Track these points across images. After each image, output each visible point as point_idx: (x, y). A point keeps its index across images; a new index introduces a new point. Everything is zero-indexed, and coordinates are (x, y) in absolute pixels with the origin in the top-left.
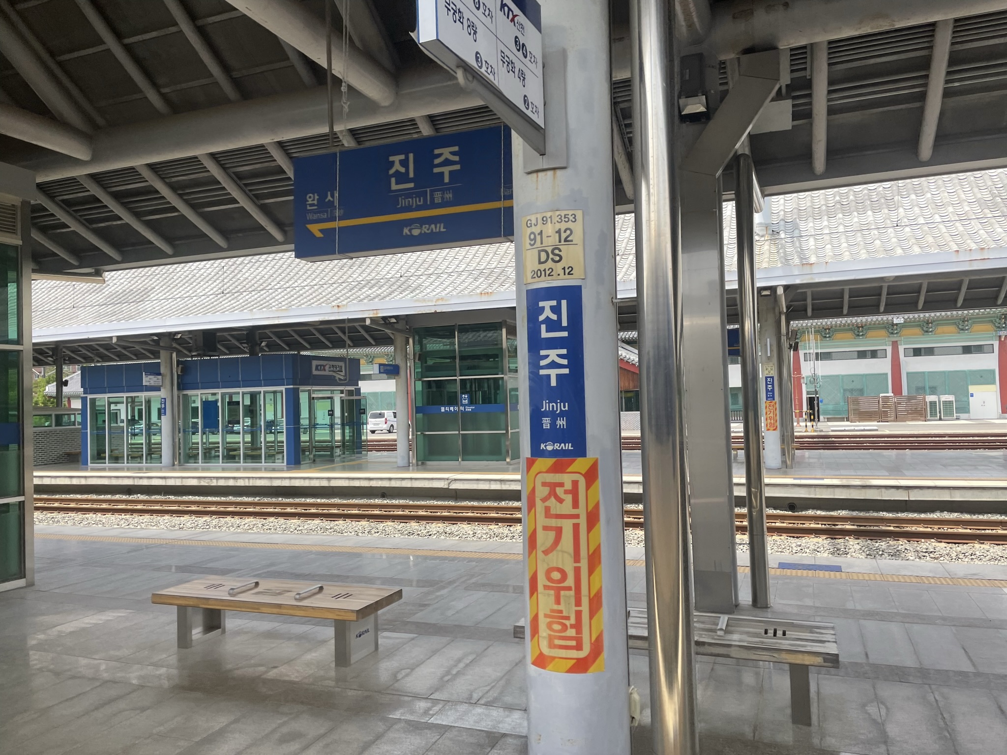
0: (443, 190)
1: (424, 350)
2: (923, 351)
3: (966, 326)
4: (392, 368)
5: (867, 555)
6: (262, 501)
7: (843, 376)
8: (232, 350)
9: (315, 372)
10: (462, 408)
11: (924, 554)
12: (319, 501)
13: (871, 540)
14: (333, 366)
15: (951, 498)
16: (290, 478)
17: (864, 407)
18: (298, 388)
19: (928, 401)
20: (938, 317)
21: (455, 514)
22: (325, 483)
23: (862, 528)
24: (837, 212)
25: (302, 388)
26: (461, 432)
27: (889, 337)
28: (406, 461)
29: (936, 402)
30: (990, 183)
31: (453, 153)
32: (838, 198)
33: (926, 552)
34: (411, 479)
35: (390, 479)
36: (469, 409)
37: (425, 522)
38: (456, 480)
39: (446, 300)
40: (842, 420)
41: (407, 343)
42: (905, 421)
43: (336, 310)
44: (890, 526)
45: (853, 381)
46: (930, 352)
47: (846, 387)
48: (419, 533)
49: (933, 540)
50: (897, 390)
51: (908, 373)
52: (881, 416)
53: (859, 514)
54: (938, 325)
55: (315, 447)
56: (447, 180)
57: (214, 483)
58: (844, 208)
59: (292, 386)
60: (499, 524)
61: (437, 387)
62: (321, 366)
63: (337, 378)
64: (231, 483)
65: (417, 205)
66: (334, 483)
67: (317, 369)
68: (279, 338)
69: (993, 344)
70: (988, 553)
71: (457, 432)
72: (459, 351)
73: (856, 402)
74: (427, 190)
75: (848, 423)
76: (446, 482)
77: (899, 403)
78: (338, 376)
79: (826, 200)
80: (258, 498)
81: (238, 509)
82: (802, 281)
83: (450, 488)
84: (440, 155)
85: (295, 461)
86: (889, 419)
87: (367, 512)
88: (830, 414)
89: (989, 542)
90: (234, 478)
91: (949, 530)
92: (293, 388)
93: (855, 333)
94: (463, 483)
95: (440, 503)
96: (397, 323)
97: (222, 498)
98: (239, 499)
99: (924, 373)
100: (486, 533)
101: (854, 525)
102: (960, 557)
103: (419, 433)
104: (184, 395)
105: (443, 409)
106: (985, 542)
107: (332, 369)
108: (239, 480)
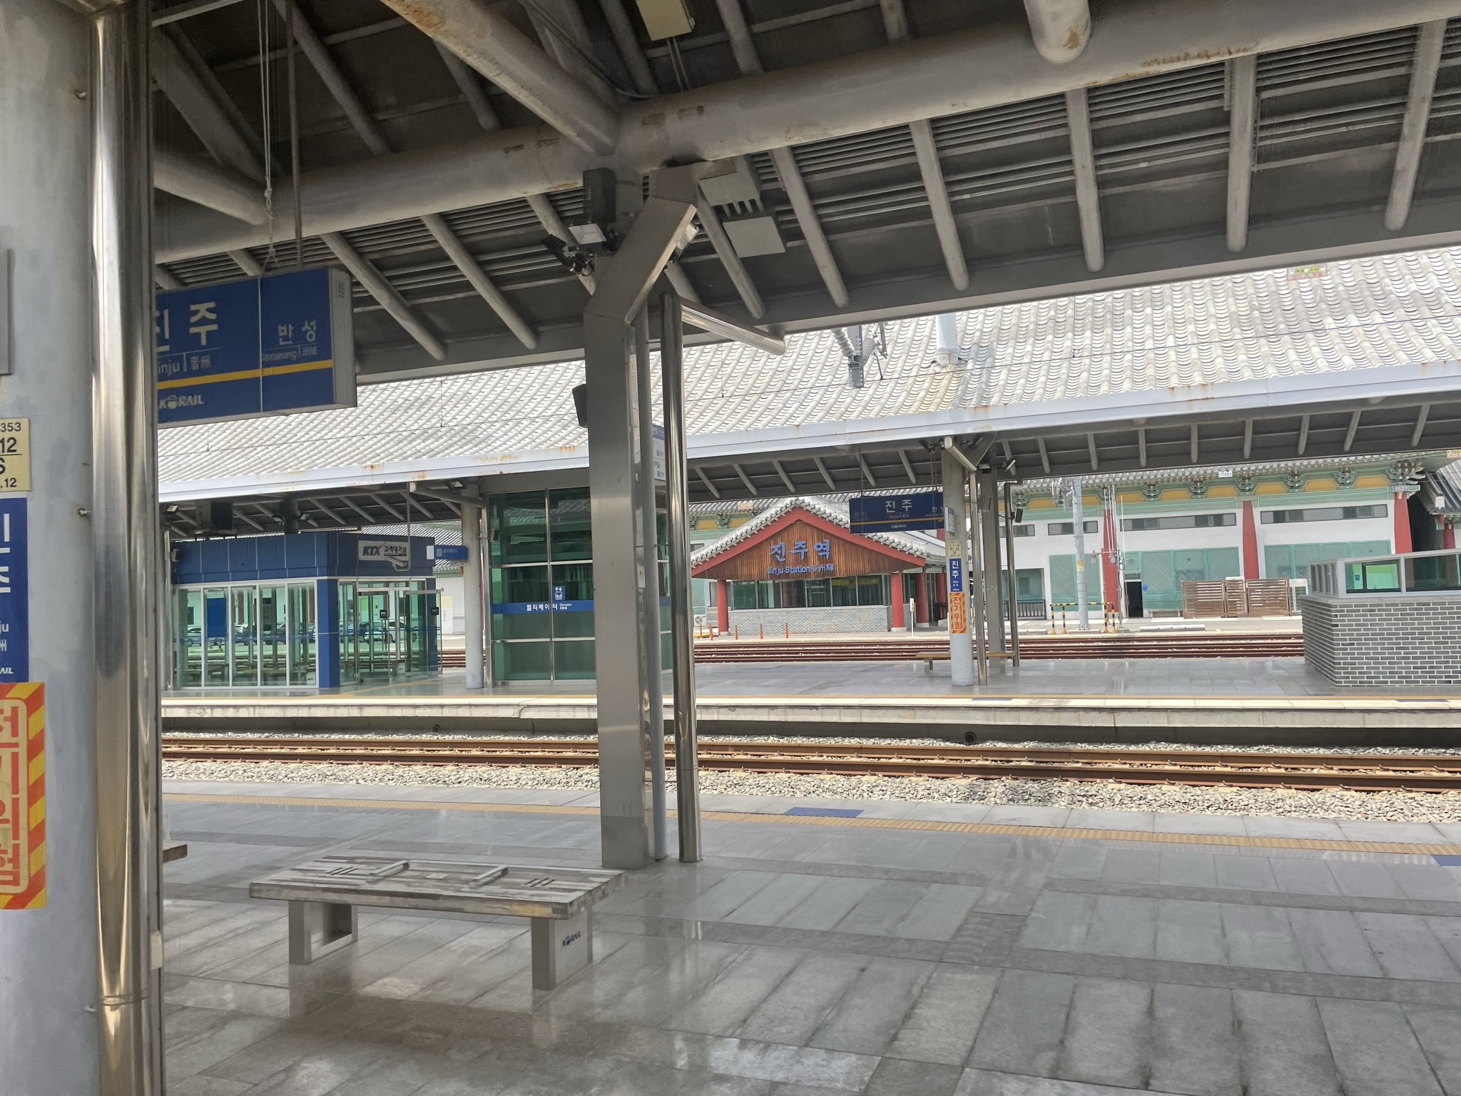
0: (200, 355)
1: (506, 525)
2: (1287, 515)
3: (1347, 479)
4: (456, 551)
5: (1010, 800)
6: (271, 738)
7: (1175, 552)
8: (267, 525)
9: (362, 557)
10: (555, 606)
11: (1081, 798)
12: (347, 737)
13: (1034, 780)
14: (391, 547)
15: (1168, 723)
16: (310, 706)
17: (1203, 597)
18: (336, 580)
19: (1293, 587)
20: (1313, 466)
21: (520, 754)
22: (355, 713)
23: (1042, 765)
24: (1048, 333)
25: (342, 579)
26: (554, 640)
27: (1239, 495)
28: (478, 680)
29: (1305, 588)
30: (1251, 291)
31: (209, 310)
32: (1052, 313)
33: (1083, 796)
34: (470, 705)
35: (442, 706)
36: (564, 607)
37: (466, 765)
38: (529, 706)
39: (515, 458)
40: (1174, 614)
41: (480, 516)
42: (1261, 616)
43: (369, 471)
44: (1078, 762)
45: (1189, 559)
46: (1297, 516)
47: (1180, 568)
48: (446, 779)
49: (1111, 780)
50: (1252, 572)
51: (1266, 547)
52: (1226, 609)
53: (1051, 746)
54: (1308, 477)
55: (374, 662)
56: (204, 342)
57: (208, 714)
58: (1057, 327)
59: (326, 578)
60: (563, 766)
61: (525, 577)
62: (372, 548)
63: (394, 565)
64: (231, 713)
65: (173, 373)
66: (368, 713)
67: (365, 552)
68: (330, 507)
69: (1386, 505)
70: (1163, 797)
71: (548, 640)
72: (551, 527)
73: (1193, 589)
74: (182, 356)
75: (1181, 619)
76: (517, 710)
77: (1253, 590)
78: (395, 563)
79: (1037, 315)
80: (266, 734)
81: (233, 750)
82: (976, 429)
83: (522, 717)
84: (197, 312)
85: (332, 683)
86: (1239, 613)
87: (403, 752)
88: (1157, 607)
89: (1182, 783)
90: (235, 707)
91: (1154, 767)
92: (328, 580)
93: (1191, 491)
94: (539, 711)
95: (507, 739)
96: (464, 487)
97: (219, 735)
98: (241, 736)
99: (1288, 546)
100: (534, 779)
101: (1032, 761)
102: (1125, 802)
103: (499, 641)
104: (182, 590)
105: (529, 608)
106: (1177, 783)
107: (390, 552)
108: (241, 710)
